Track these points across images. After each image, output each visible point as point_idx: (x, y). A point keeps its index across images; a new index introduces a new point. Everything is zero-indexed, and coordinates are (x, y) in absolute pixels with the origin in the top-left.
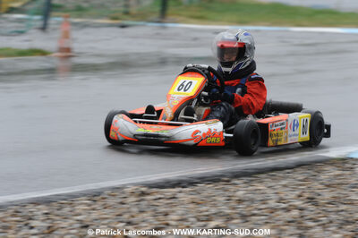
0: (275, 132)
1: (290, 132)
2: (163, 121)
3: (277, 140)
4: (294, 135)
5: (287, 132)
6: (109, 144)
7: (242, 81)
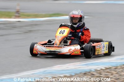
0: (97, 49)
1: (102, 49)
2: (56, 46)
3: (98, 53)
4: (104, 51)
5: (101, 49)
7: (81, 30)
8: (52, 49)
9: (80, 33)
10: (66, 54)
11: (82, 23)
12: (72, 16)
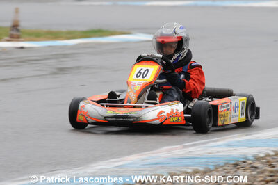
1: (233, 114)
2: (128, 104)
4: (236, 116)
5: (230, 113)
7: (184, 69)
8: (120, 112)
9: (182, 76)
10: (153, 122)
12: (160, 40)
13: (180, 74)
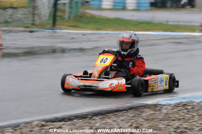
0: (152, 85)
1: (159, 85)
2: (93, 79)
3: (153, 89)
4: (161, 86)
5: (157, 85)
6: (63, 92)
7: (133, 59)
8: (88, 83)
9: (131, 63)
11: (135, 49)
12: (121, 40)
13: (130, 62)
